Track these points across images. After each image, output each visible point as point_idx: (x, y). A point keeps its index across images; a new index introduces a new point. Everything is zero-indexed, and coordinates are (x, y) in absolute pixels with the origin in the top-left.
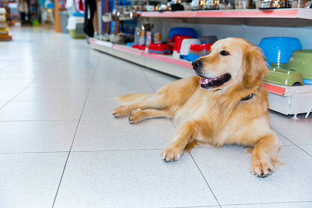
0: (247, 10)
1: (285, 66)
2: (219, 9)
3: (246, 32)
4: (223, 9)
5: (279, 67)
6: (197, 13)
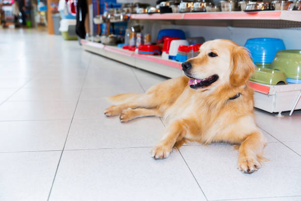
0: (233, 12)
2: (205, 11)
3: (232, 34)
4: (209, 11)
5: (263, 67)
6: (185, 15)
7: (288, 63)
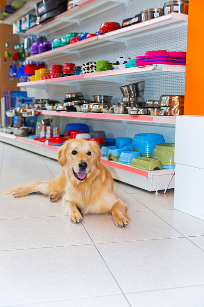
0: (123, 115)
1: (151, 156)
2: (102, 112)
3: (126, 128)
4: (105, 113)
5: (148, 156)
6: (87, 114)
7: (163, 153)
